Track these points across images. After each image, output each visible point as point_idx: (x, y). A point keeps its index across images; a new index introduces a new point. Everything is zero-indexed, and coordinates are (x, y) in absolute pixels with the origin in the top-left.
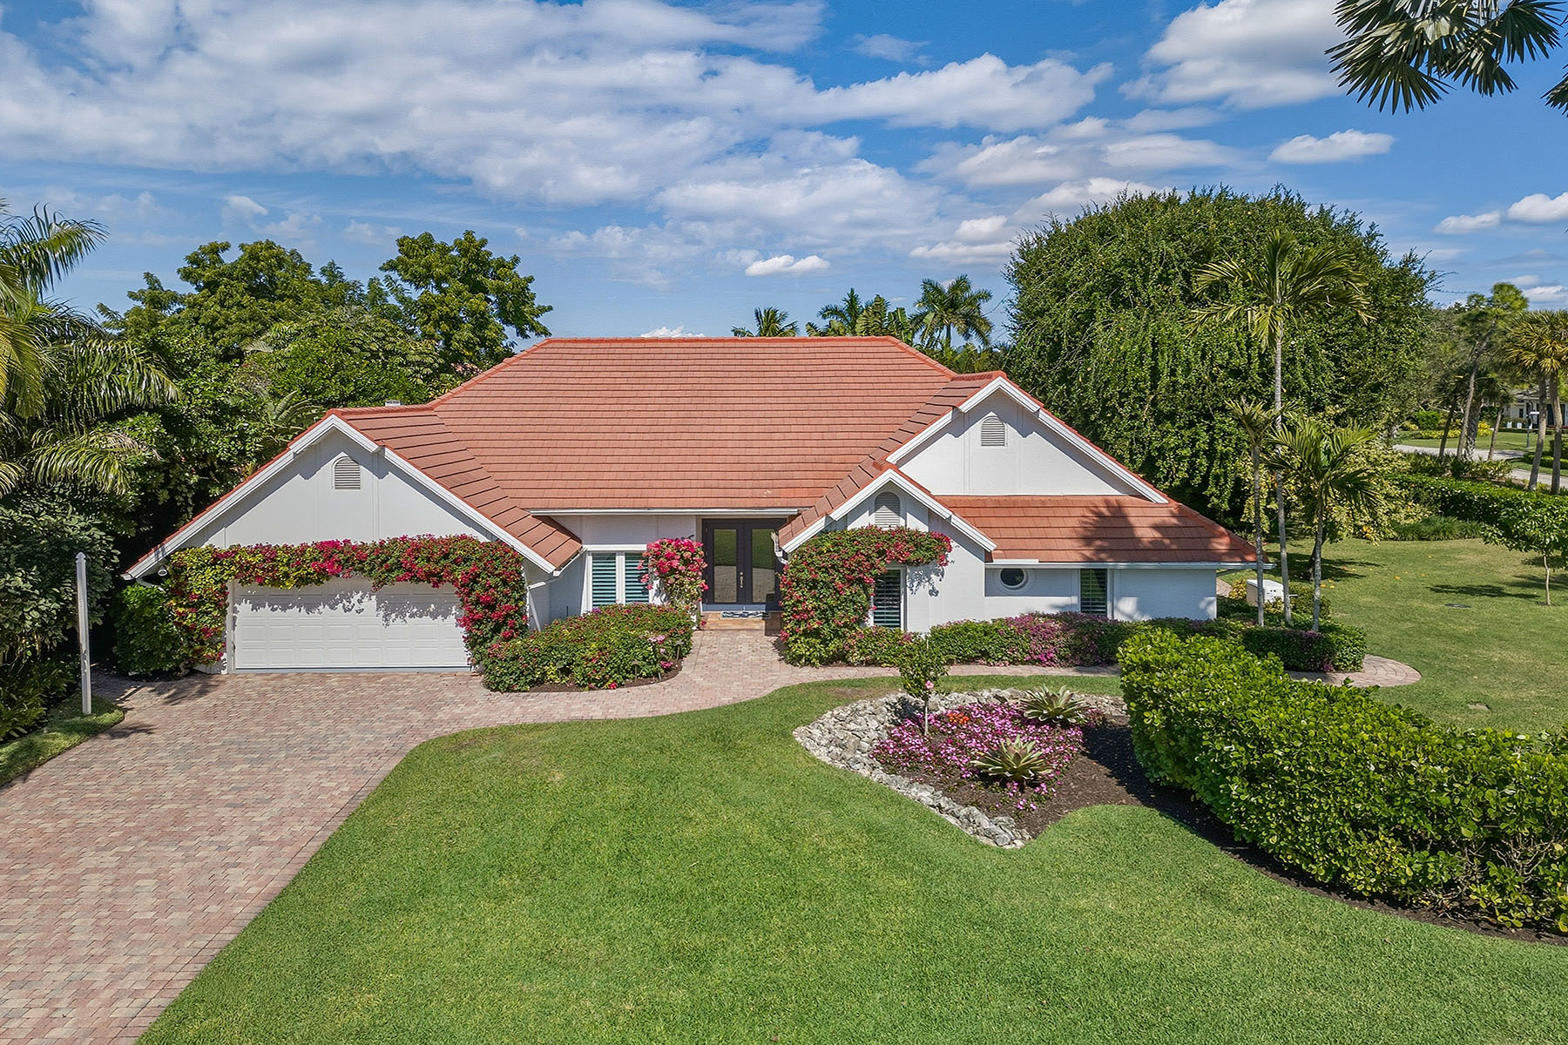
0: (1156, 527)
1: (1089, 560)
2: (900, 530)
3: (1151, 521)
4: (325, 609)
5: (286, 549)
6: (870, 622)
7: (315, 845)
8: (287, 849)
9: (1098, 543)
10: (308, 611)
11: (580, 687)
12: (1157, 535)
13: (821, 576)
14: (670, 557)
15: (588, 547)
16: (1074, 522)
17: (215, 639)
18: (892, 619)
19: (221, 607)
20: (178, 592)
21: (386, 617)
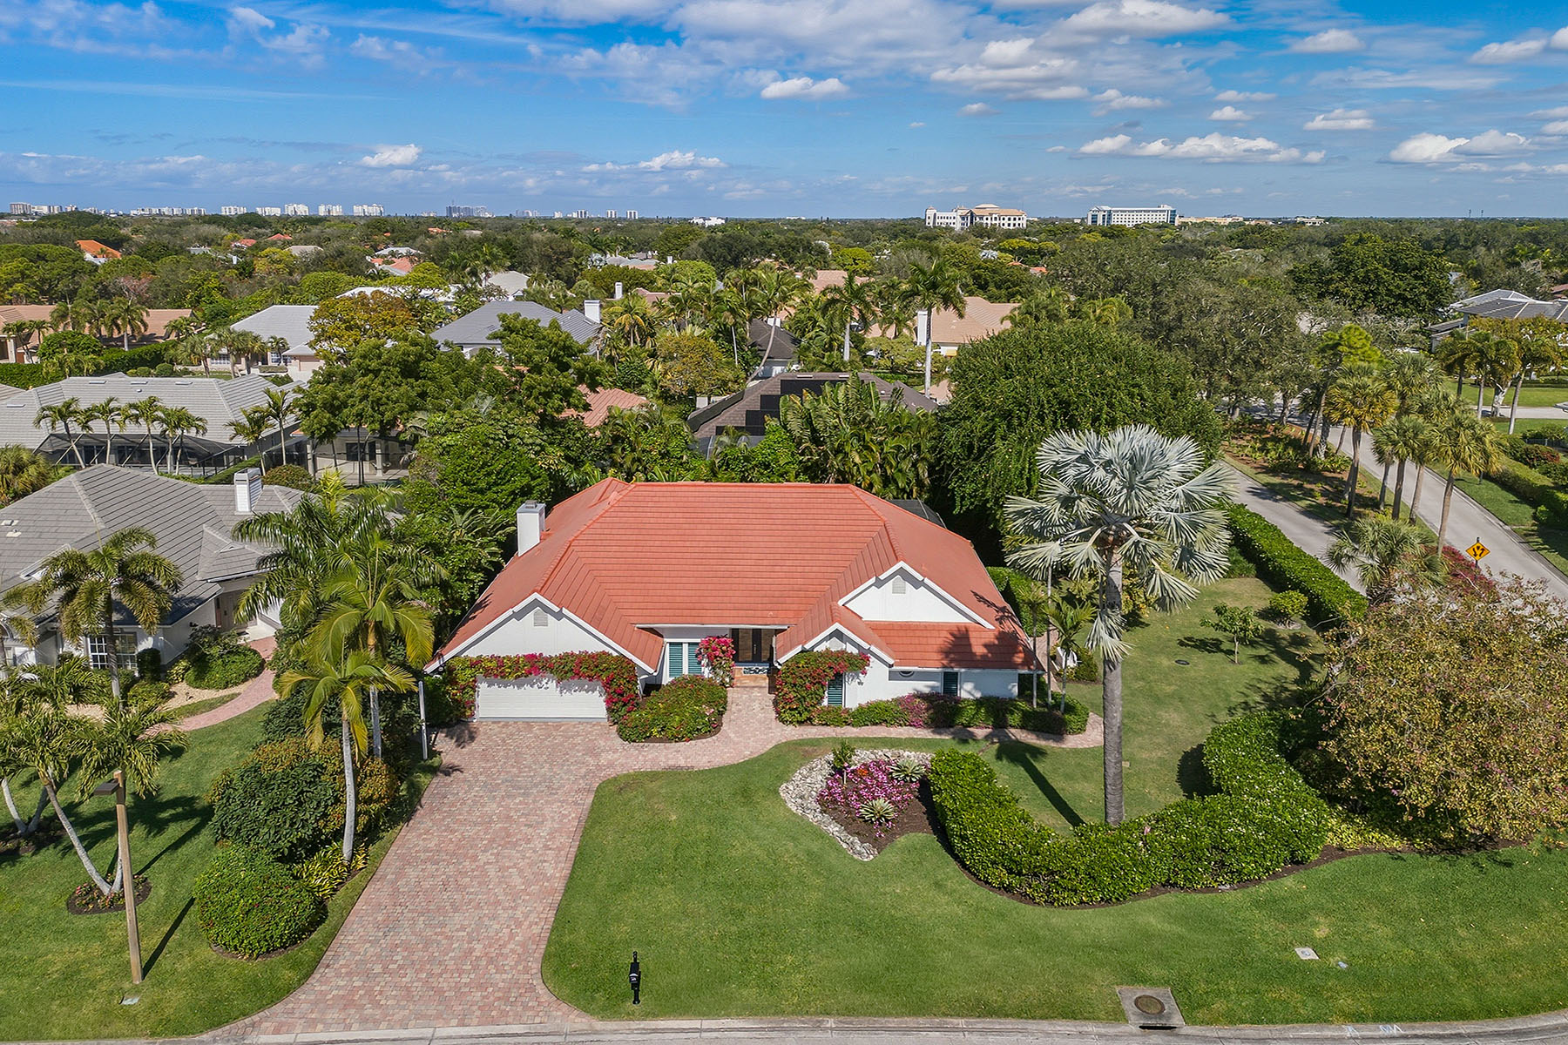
0: (986, 646)
1: (944, 667)
2: (843, 652)
3: (983, 641)
4: (527, 687)
5: (509, 658)
6: (825, 702)
7: (574, 850)
8: (562, 853)
9: (952, 656)
10: (519, 688)
11: (670, 740)
12: (985, 651)
13: (799, 681)
14: (715, 650)
15: (667, 640)
16: (940, 641)
17: (471, 705)
18: (838, 699)
19: (473, 689)
20: (453, 682)
21: (561, 691)
